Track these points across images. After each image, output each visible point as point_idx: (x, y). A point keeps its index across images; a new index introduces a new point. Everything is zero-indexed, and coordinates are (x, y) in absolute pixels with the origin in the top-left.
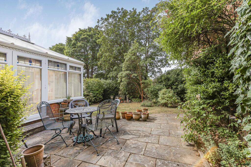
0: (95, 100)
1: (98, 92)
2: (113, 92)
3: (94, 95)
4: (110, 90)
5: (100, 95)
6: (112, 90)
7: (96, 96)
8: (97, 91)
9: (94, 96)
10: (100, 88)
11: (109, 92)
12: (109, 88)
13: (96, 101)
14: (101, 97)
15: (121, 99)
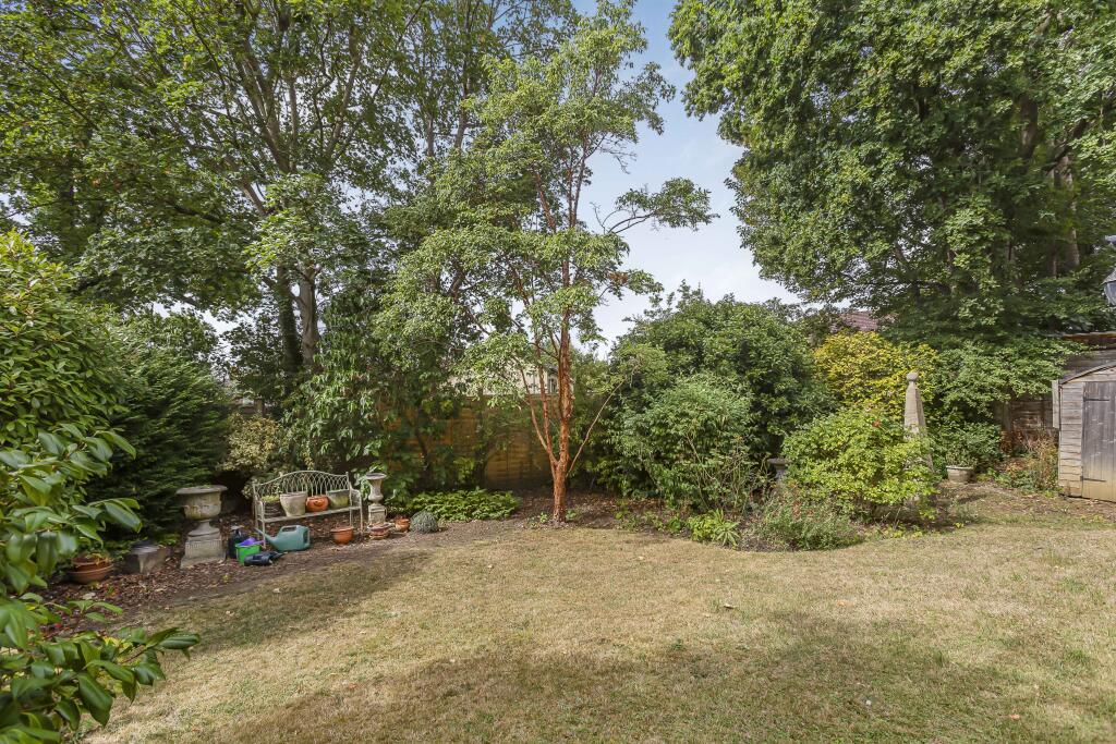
15: (330, 506)
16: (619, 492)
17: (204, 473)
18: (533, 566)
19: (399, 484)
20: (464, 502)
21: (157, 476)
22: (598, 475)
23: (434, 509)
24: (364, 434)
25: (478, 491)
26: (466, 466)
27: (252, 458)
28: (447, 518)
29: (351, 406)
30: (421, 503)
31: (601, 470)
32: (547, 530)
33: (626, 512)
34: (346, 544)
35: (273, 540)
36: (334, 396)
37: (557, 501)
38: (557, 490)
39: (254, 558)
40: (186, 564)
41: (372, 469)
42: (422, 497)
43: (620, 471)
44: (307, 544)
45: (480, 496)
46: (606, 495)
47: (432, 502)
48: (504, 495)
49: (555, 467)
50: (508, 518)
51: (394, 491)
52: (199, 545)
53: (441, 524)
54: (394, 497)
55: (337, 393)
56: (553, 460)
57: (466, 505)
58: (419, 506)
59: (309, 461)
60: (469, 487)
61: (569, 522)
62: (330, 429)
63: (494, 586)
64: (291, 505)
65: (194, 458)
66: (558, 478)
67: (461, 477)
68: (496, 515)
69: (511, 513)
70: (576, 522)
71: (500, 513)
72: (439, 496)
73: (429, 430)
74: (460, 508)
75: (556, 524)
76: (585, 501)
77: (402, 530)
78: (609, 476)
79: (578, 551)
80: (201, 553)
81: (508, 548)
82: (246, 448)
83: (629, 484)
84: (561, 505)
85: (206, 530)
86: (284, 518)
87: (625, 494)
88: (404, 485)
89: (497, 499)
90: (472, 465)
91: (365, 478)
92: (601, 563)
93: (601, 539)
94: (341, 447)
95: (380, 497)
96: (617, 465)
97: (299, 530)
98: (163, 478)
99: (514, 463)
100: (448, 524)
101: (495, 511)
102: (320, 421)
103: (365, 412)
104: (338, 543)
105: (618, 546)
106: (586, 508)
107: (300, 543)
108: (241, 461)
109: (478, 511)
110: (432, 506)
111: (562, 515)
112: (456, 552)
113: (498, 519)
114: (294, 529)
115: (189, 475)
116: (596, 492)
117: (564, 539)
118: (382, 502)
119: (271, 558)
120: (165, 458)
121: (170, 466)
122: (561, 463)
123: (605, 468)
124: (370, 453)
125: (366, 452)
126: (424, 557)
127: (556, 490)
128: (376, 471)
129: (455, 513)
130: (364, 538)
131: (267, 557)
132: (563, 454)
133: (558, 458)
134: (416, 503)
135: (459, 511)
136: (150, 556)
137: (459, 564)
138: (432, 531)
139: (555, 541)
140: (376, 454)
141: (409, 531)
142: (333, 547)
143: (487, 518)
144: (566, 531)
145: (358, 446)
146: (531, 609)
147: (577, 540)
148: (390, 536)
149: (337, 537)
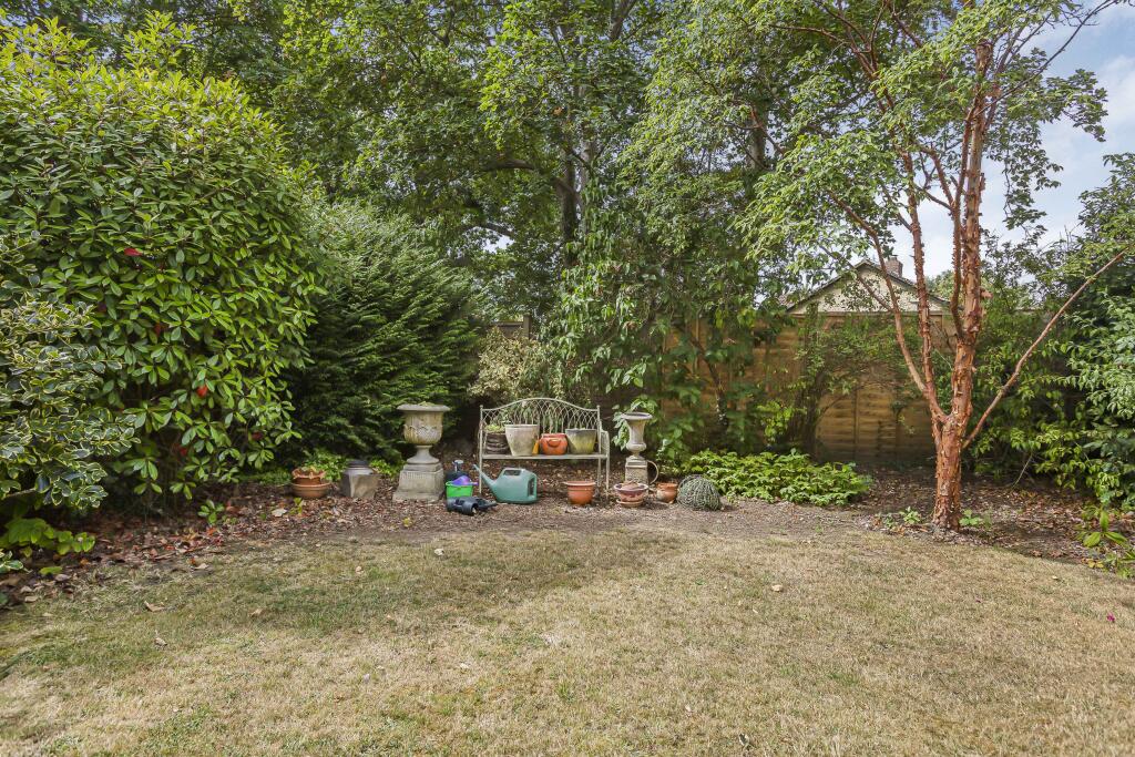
0: (146, 468)
1: (224, 320)
2: (416, 359)
3: (121, 358)
4: (392, 331)
5: (250, 372)
6: (411, 323)
7: (180, 380)
8: (212, 281)
9: (136, 393)
10: (262, 253)
11: (382, 351)
12: (379, 295)
13: (166, 477)
14: (269, 412)
15: (569, 449)
16: (1090, 495)
17: (441, 392)
18: (868, 607)
19: (672, 431)
20: (768, 472)
21: (394, 389)
22: (1039, 454)
23: (720, 476)
24: (627, 354)
25: (795, 456)
26: (779, 415)
27: (501, 382)
28: (739, 492)
29: (606, 311)
30: (703, 464)
31: (1045, 447)
32: (914, 540)
33: (1113, 535)
34: (583, 505)
35: (492, 483)
36: (585, 295)
37: (942, 489)
38: (945, 468)
39: (457, 502)
40: (398, 497)
41: (634, 406)
42: (704, 456)
43: (1095, 454)
44: (533, 498)
45: (795, 463)
46: (1056, 497)
47: (718, 464)
48: (839, 468)
49: (941, 425)
50: (844, 507)
51: (664, 441)
52: (413, 475)
53: (725, 500)
54: (663, 449)
55: (589, 292)
56: (937, 414)
57: (771, 476)
58: (698, 468)
59: (558, 388)
60: (781, 447)
61: (966, 533)
62: (585, 347)
63: (766, 632)
64: (516, 439)
65: (434, 373)
66: (945, 446)
67: (770, 432)
68: (820, 499)
69: (850, 499)
70: (984, 536)
71: (828, 497)
72: (730, 458)
73: (719, 354)
74: (762, 479)
75: (939, 533)
76: (1004, 500)
77: (665, 500)
78: (1066, 459)
79: (986, 596)
80: (415, 486)
81: (823, 558)
82: (495, 369)
83: (1114, 481)
84: (951, 497)
85: (423, 458)
86: (507, 457)
87: (1105, 499)
88: (678, 433)
89: (826, 474)
90: (788, 414)
91: (624, 416)
92: (1052, 646)
93: (1046, 582)
94: (600, 372)
95: (643, 446)
96: (1085, 440)
97: (525, 475)
98: (399, 392)
99: (867, 424)
100: (740, 501)
101: (820, 492)
102: (571, 334)
103: (625, 320)
104: (573, 503)
105: (1099, 608)
106: (1006, 514)
107: (522, 494)
108: (489, 384)
109: (790, 488)
110: (717, 470)
111: (952, 518)
112: (727, 548)
113: (824, 505)
114: (517, 473)
115: (426, 392)
116: (1030, 489)
117: (952, 565)
118: (643, 454)
119: (475, 506)
120: (402, 370)
121: (408, 379)
122: (956, 418)
123: (1055, 443)
124: (632, 382)
125: (626, 379)
126: (673, 544)
127: (940, 470)
128: (640, 409)
129: (752, 485)
130: (609, 501)
131: (471, 504)
132: (958, 402)
133: (948, 409)
134: (695, 464)
135: (760, 484)
136: (362, 479)
137: (721, 569)
138: (709, 508)
139: (929, 564)
140: (639, 383)
141: (675, 502)
142: (565, 508)
143: (806, 501)
144: (960, 548)
145: (619, 371)
146: (830, 732)
147: (982, 571)
148: (645, 504)
149: (573, 494)
